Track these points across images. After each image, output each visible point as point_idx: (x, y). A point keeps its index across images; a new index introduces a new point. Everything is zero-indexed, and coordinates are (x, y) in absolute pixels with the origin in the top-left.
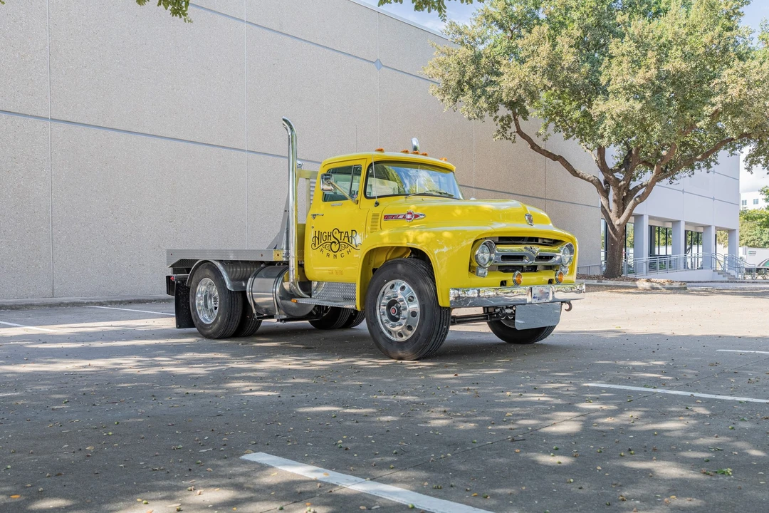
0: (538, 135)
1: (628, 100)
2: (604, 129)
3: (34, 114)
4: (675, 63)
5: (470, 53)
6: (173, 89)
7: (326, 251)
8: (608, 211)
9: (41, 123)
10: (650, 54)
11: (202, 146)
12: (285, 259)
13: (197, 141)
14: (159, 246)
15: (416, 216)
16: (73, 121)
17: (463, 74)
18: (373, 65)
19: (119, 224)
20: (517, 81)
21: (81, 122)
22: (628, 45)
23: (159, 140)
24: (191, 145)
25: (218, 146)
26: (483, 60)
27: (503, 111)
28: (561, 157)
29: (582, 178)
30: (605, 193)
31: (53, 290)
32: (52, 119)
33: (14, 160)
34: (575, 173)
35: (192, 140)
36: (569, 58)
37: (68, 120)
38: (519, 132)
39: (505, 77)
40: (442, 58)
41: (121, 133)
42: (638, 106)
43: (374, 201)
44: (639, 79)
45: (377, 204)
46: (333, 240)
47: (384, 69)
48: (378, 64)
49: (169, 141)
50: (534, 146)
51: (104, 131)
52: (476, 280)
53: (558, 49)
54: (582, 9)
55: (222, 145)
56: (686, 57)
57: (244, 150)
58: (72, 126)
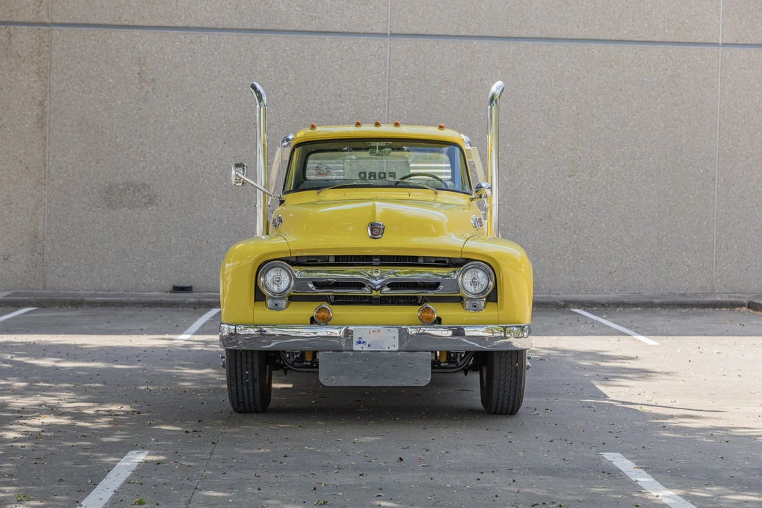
3: (368, 30)
9: (375, 43)
11: (631, 46)
13: (624, 38)
14: (549, 216)
16: (421, 33)
21: (434, 32)
24: (612, 47)
32: (392, 34)
33: (339, 98)
35: (613, 38)
37: (415, 32)
41: (493, 42)
45: (282, 202)
49: (572, 44)
51: (465, 42)
55: (672, 40)
57: (717, 44)
58: (419, 42)
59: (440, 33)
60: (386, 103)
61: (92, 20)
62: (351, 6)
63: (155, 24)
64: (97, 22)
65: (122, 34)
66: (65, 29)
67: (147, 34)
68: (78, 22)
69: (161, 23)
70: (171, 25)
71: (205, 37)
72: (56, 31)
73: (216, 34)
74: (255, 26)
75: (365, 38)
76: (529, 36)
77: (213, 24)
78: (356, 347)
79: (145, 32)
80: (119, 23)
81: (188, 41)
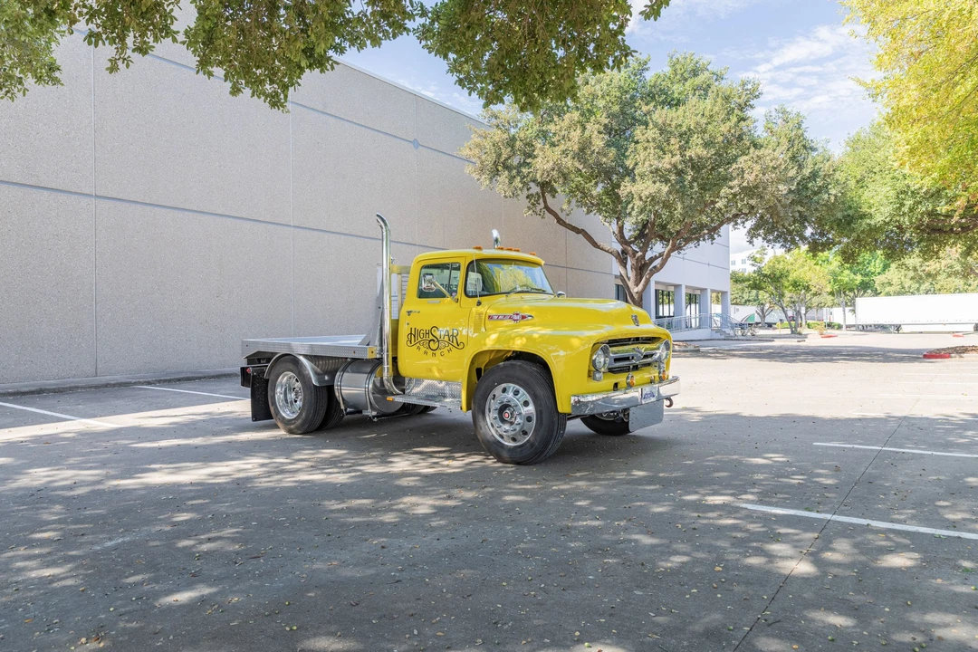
0: (562, 210)
1: (654, 182)
2: (633, 208)
3: (78, 191)
4: (696, 150)
5: (505, 136)
6: (219, 166)
7: (423, 349)
8: (627, 280)
9: (84, 201)
10: (673, 141)
11: (248, 222)
12: (378, 356)
13: (244, 216)
15: (523, 317)
16: (118, 197)
17: (499, 155)
18: (411, 145)
20: (551, 163)
22: (652, 133)
23: (207, 217)
24: (238, 221)
25: (264, 222)
26: (518, 144)
27: (535, 189)
28: (583, 230)
29: (602, 249)
30: (623, 263)
31: (96, 368)
32: (97, 196)
33: (57, 237)
34: (595, 245)
35: (238, 216)
36: (599, 143)
38: (546, 207)
39: (539, 159)
40: (478, 140)
42: (665, 189)
43: (477, 299)
44: (666, 163)
45: (479, 304)
46: (431, 337)
47: (421, 148)
48: (416, 143)
50: (560, 221)
51: (149, 208)
52: (594, 385)
53: (587, 133)
54: (608, 98)
55: (269, 221)
56: (706, 145)
57: (290, 226)
58: (118, 203)
78: (643, 402)
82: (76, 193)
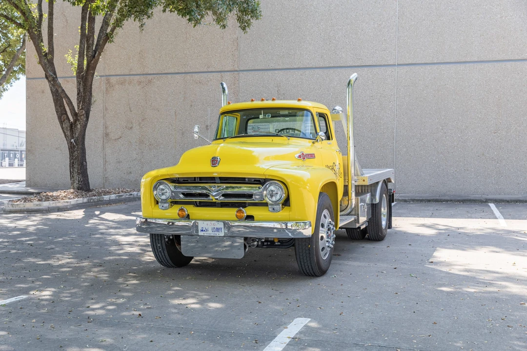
3: (386, 63)
9: (390, 69)
16: (413, 63)
19: (448, 138)
21: (420, 62)
24: (518, 63)
33: (372, 98)
35: (519, 58)
37: (410, 62)
41: (451, 65)
58: (412, 67)
59: (423, 62)
60: (395, 99)
61: (256, 68)
62: (378, 52)
63: (285, 67)
64: (258, 68)
65: (270, 73)
66: (245, 73)
67: (281, 72)
68: (251, 69)
69: (288, 67)
70: (292, 67)
71: (307, 72)
72: (241, 74)
73: (312, 70)
74: (330, 65)
75: (384, 68)
76: (471, 60)
77: (311, 66)
78: (201, 233)
79: (280, 71)
80: (268, 68)
81: (299, 74)
82: (384, 66)
